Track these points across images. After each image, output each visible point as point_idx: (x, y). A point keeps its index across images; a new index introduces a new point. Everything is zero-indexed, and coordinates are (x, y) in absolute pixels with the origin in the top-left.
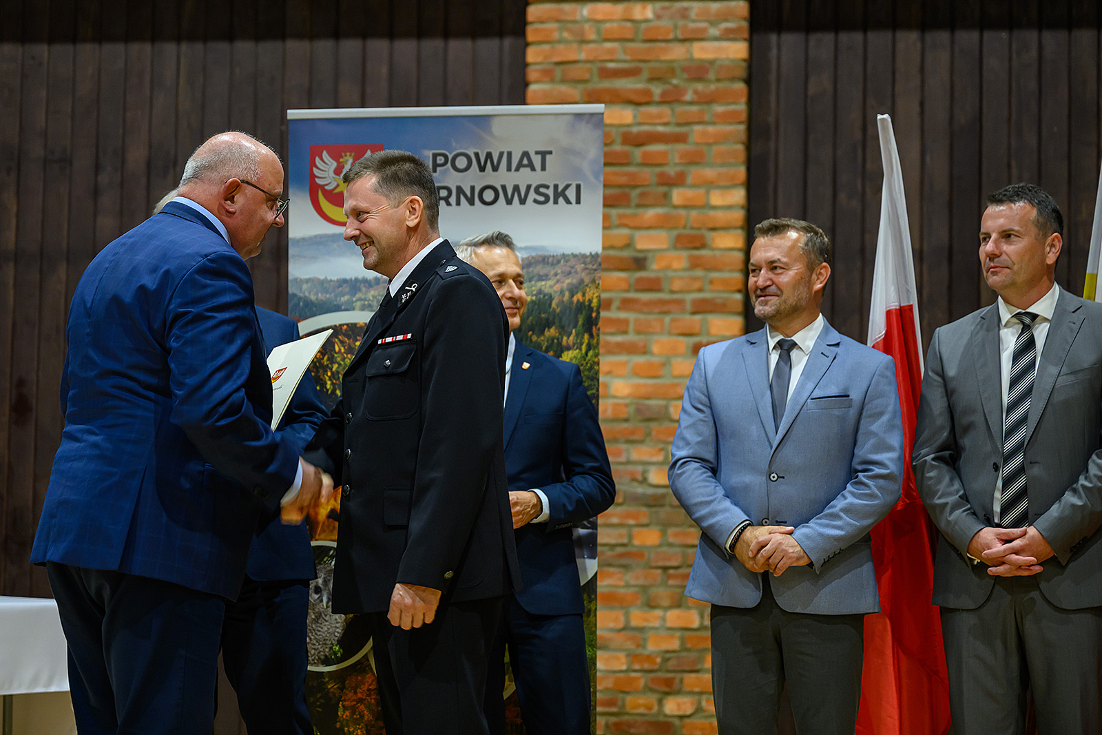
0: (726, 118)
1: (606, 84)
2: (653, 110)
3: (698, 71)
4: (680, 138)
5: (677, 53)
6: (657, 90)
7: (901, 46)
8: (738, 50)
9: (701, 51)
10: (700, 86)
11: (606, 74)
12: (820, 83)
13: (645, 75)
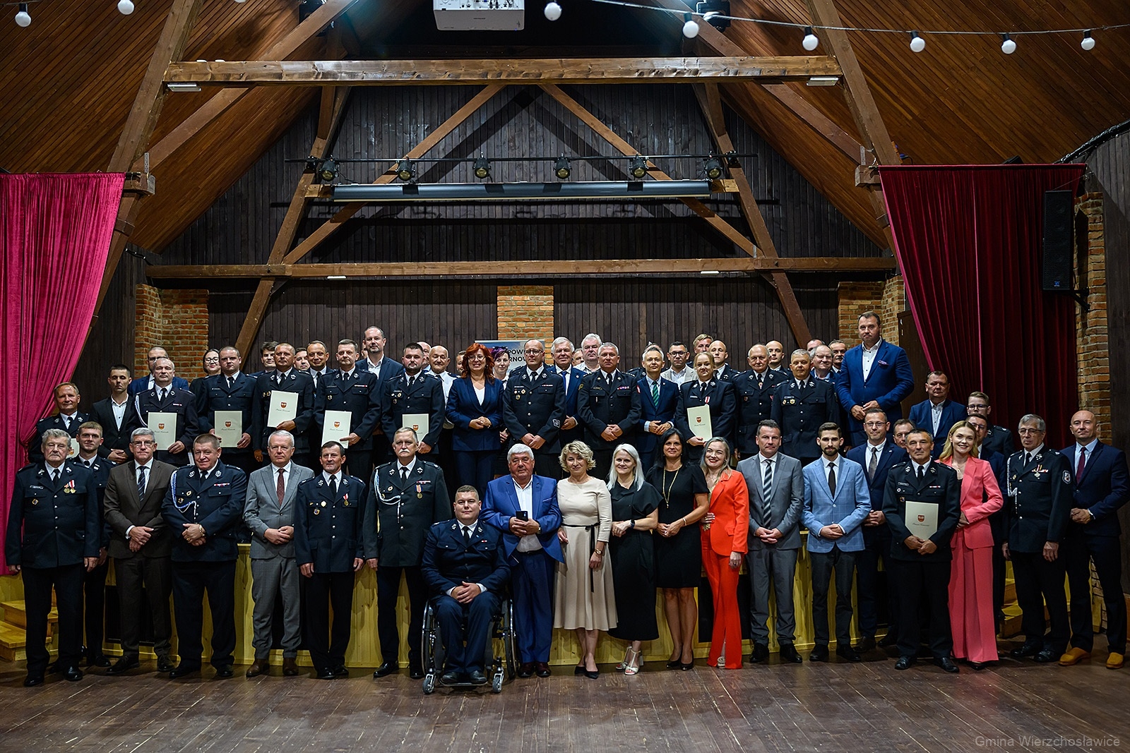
0: (549, 325)
1: (518, 317)
2: (530, 323)
3: (541, 313)
4: (538, 330)
5: (536, 309)
6: (531, 318)
7: (591, 307)
8: (552, 308)
9: (542, 308)
10: (542, 317)
11: (518, 314)
12: (571, 316)
13: (528, 314)
